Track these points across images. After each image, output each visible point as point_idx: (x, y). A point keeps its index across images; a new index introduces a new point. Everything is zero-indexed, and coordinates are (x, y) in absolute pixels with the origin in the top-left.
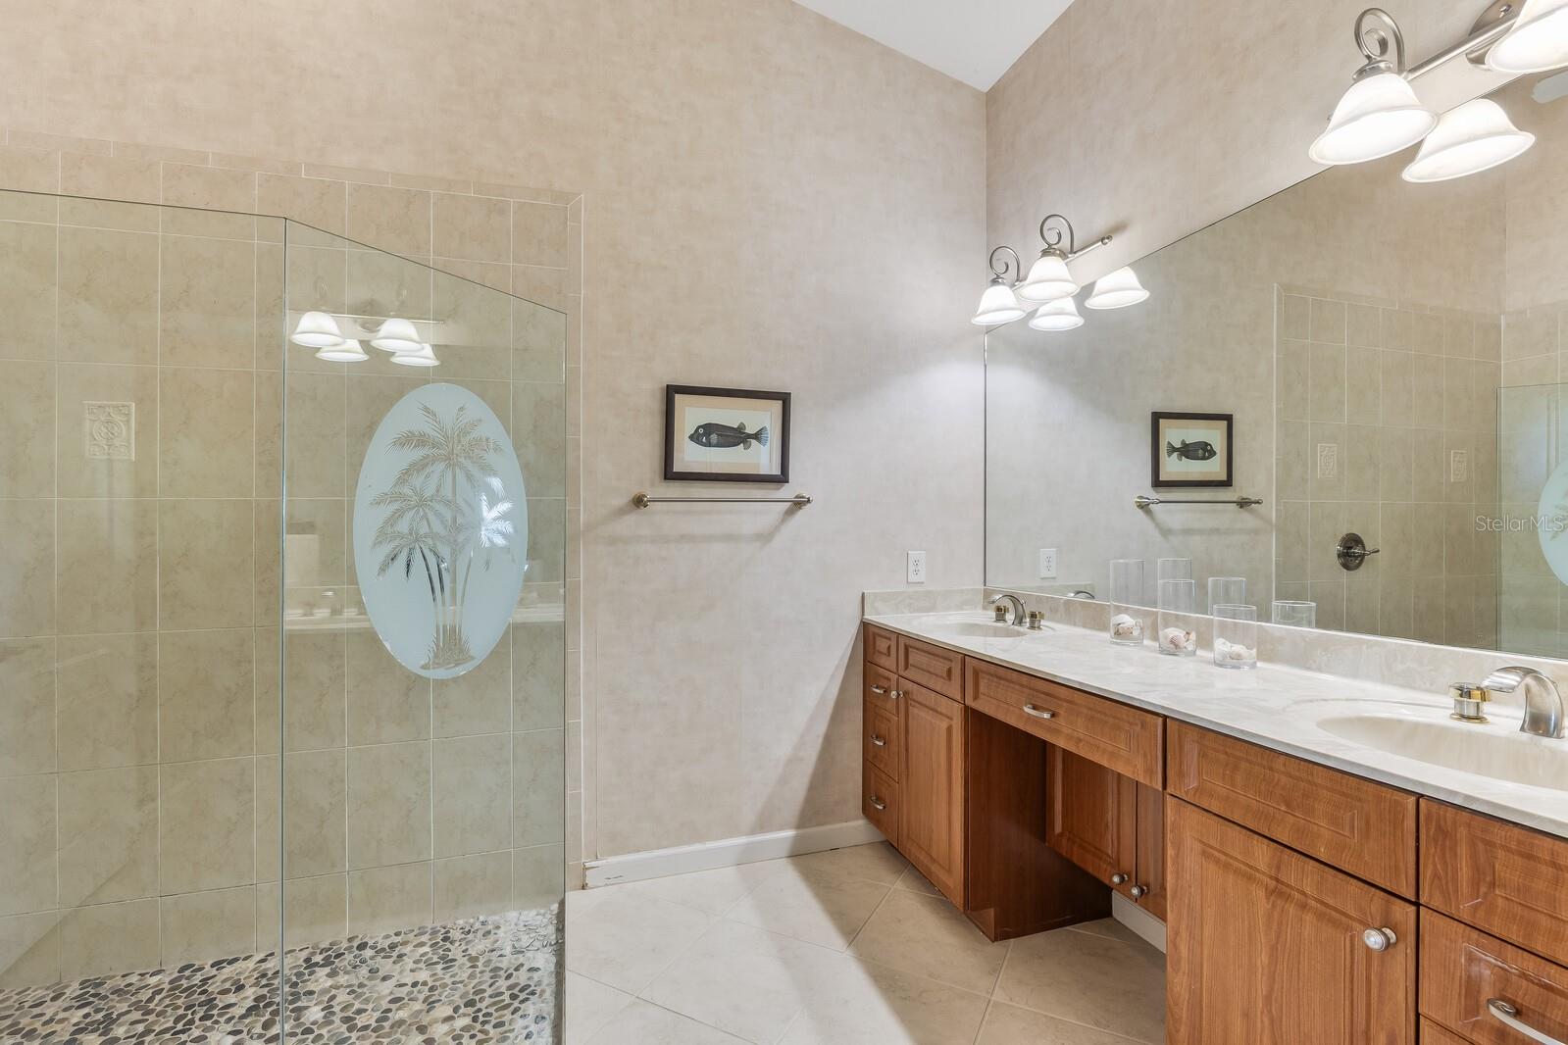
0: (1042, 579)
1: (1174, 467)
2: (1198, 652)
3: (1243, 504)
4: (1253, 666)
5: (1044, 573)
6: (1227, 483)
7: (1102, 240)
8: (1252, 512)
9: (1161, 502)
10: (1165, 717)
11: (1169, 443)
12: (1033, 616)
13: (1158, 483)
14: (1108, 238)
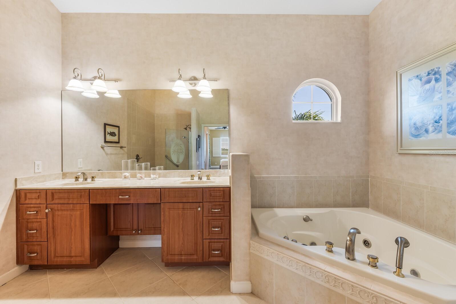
0: (79, 168)
1: (109, 138)
2: (145, 179)
3: (121, 147)
4: (158, 179)
5: (79, 166)
6: (118, 142)
7: (115, 81)
8: (123, 149)
9: (108, 146)
10: (160, 188)
11: (108, 132)
12: (93, 177)
13: (106, 142)
14: (117, 81)
